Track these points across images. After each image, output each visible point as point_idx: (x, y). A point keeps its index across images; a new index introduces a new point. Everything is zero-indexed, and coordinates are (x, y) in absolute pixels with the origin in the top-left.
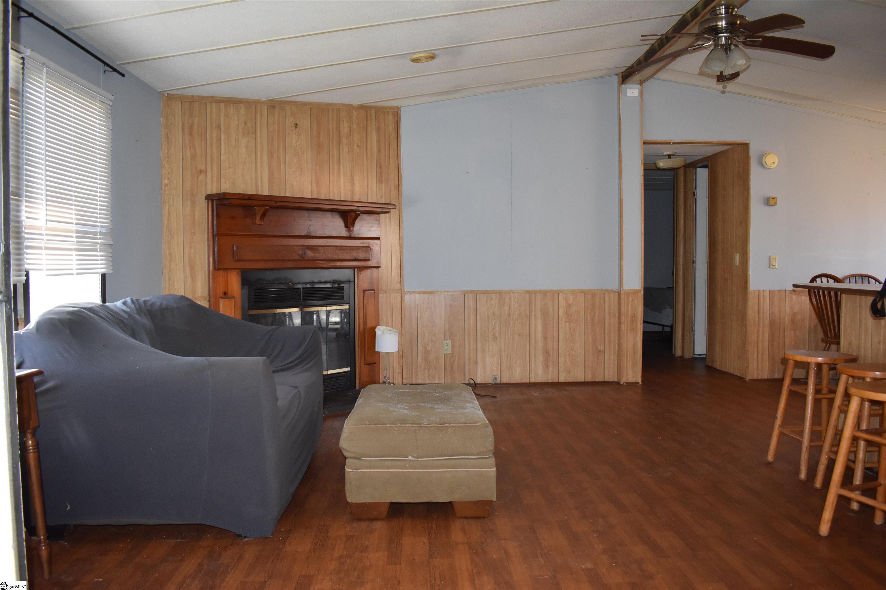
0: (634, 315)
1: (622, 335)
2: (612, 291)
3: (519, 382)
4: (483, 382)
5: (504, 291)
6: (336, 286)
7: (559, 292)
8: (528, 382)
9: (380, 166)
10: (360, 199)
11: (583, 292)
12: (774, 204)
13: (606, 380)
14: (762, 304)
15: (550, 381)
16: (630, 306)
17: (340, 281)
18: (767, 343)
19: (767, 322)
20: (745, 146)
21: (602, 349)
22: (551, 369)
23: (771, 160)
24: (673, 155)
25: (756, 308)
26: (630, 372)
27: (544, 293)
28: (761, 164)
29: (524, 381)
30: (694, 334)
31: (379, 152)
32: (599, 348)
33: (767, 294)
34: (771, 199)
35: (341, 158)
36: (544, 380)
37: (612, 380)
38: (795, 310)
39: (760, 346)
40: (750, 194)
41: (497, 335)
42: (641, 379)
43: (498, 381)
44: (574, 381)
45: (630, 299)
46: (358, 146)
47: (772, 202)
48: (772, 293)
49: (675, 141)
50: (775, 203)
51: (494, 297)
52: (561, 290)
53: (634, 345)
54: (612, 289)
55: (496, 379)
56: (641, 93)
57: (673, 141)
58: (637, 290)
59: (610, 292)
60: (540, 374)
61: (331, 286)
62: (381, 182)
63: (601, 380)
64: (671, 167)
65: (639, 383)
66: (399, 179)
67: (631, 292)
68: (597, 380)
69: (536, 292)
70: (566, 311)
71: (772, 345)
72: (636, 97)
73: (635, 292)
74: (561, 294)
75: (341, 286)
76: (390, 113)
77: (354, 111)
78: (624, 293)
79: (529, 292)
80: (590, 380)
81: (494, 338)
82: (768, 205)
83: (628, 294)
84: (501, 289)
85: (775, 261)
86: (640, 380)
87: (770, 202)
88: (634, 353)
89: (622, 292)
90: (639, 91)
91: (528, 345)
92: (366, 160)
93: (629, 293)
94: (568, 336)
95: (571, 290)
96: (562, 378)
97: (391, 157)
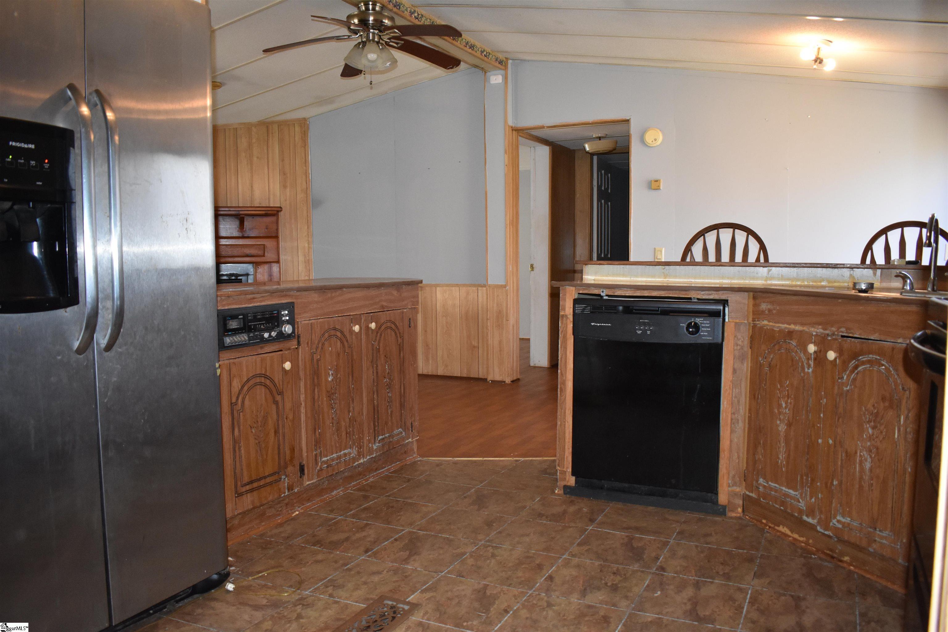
0: (500, 311)
6: (233, 278)
7: (436, 286)
9: (283, 173)
10: (260, 204)
11: (457, 287)
12: (657, 188)
13: (480, 377)
15: (430, 374)
16: (495, 301)
17: (237, 274)
21: (476, 344)
23: (652, 137)
24: (603, 137)
26: (496, 369)
28: (642, 141)
31: (283, 160)
32: (473, 343)
34: (653, 183)
35: (239, 169)
40: (631, 178)
44: (451, 375)
45: (496, 294)
46: (258, 158)
47: (654, 185)
49: (548, 125)
50: (658, 186)
52: (438, 284)
53: (501, 342)
56: (506, 78)
58: (502, 286)
59: (483, 286)
61: (228, 278)
62: (285, 187)
63: (476, 376)
65: (504, 382)
66: (306, 183)
67: (496, 287)
68: (472, 376)
72: (499, 84)
73: (500, 287)
74: (438, 288)
75: (239, 278)
76: (296, 125)
77: (253, 128)
78: (489, 288)
80: (465, 376)
82: (650, 188)
83: (493, 289)
85: (661, 254)
86: (507, 380)
88: (500, 351)
89: (487, 288)
90: (502, 76)
92: (267, 170)
94: (445, 331)
96: (441, 372)
97: (297, 164)
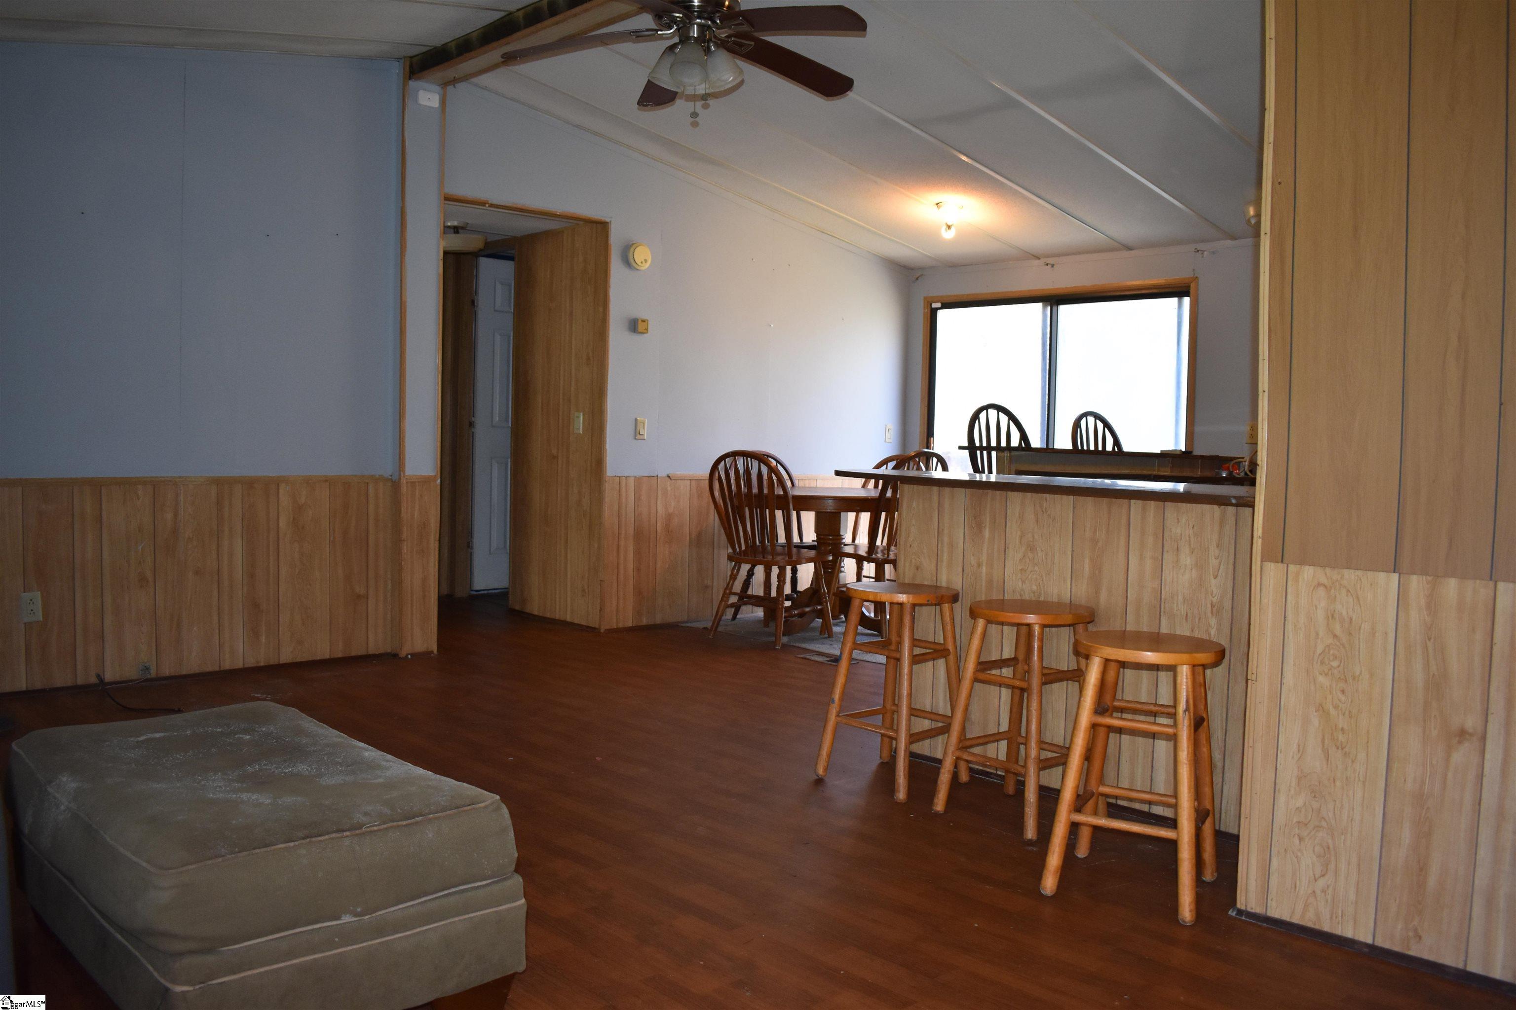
0: (424, 524)
1: (403, 563)
2: (382, 479)
3: (197, 671)
4: (118, 679)
5: (163, 479)
7: (277, 482)
8: (217, 668)
11: (326, 481)
12: (645, 331)
13: (370, 653)
14: (624, 501)
15: (262, 664)
16: (417, 507)
18: (631, 566)
19: (631, 531)
20: (601, 227)
21: (363, 591)
22: (263, 639)
23: (642, 255)
24: (463, 228)
25: (616, 507)
26: (417, 633)
27: (249, 484)
28: (627, 262)
29: (209, 668)
30: (471, 553)
32: (357, 589)
33: (632, 482)
34: (639, 323)
36: (251, 662)
37: (381, 651)
38: (671, 510)
39: (622, 571)
40: (609, 311)
41: (149, 574)
42: (436, 644)
43: (153, 673)
44: (310, 659)
45: (417, 493)
47: (641, 327)
48: (638, 480)
49: (495, 202)
50: (646, 329)
51: (140, 493)
52: (284, 476)
53: (424, 580)
54: (382, 475)
55: (147, 669)
56: (443, 102)
57: (490, 202)
58: (429, 477)
59: (377, 480)
60: (241, 651)
63: (362, 652)
64: (458, 249)
65: (432, 652)
67: (419, 480)
68: (353, 654)
69: (230, 482)
70: (294, 519)
71: (638, 570)
72: (433, 108)
73: (426, 481)
74: (282, 487)
78: (407, 482)
79: (218, 482)
80: (340, 655)
81: (143, 580)
82: (635, 332)
83: (413, 484)
84: (154, 475)
85: (644, 428)
86: (434, 648)
87: (635, 326)
88: (424, 598)
89: (404, 481)
90: (439, 96)
91: (215, 593)
93: (415, 482)
94: (297, 571)
95: (302, 476)
96: (287, 655)
